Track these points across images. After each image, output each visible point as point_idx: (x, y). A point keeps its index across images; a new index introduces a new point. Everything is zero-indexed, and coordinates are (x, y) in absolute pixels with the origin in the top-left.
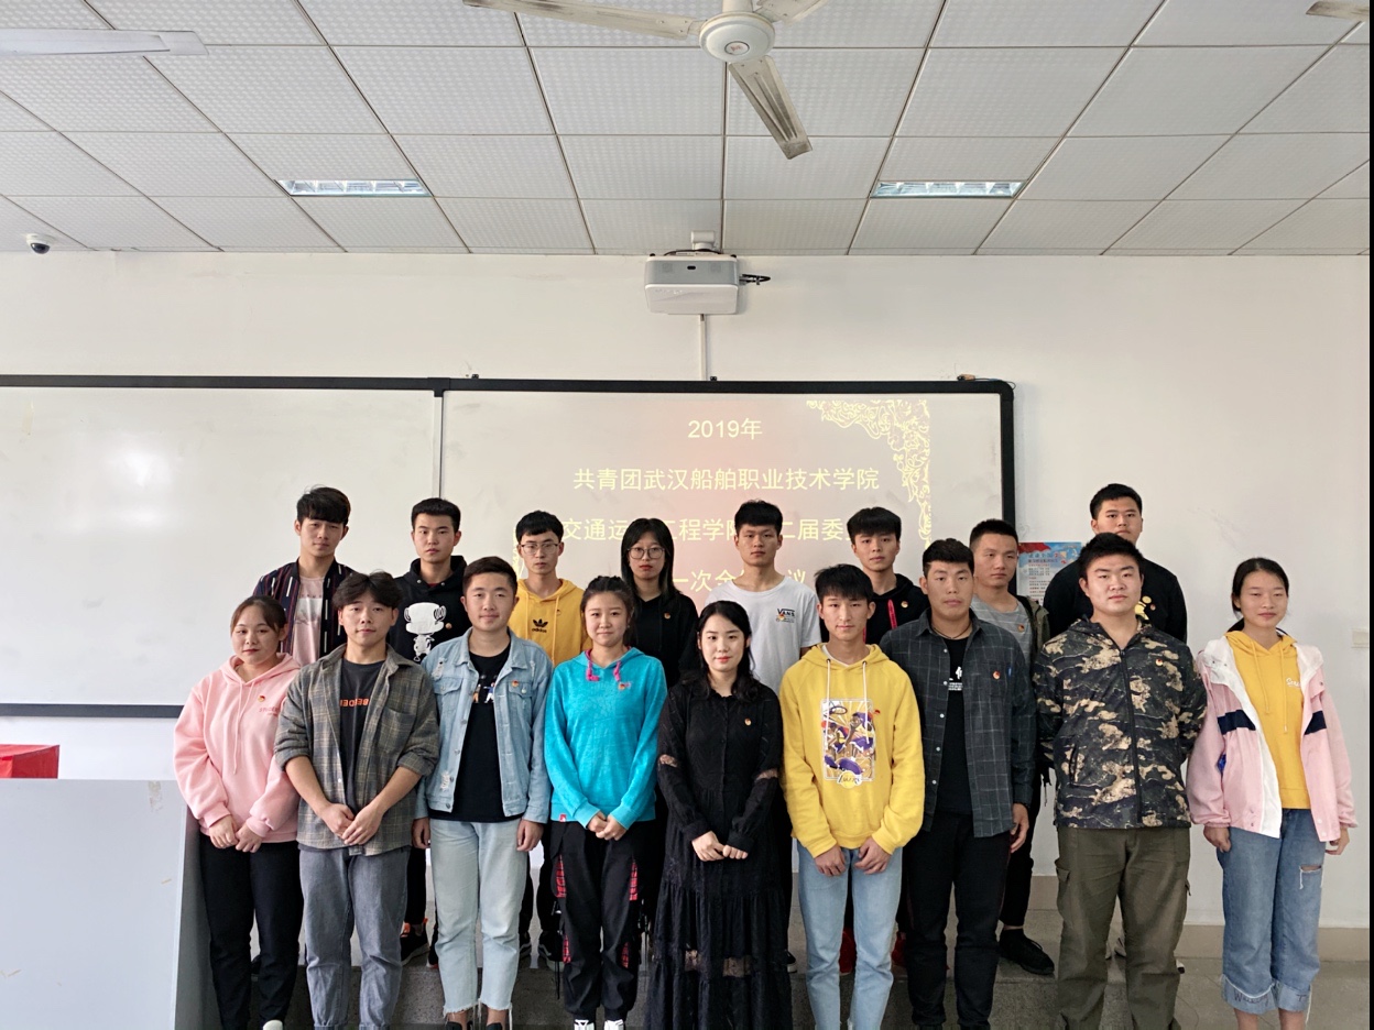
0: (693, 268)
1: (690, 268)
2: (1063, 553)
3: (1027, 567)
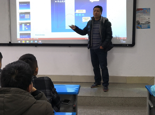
2: (146, 11)
3: (138, 14)
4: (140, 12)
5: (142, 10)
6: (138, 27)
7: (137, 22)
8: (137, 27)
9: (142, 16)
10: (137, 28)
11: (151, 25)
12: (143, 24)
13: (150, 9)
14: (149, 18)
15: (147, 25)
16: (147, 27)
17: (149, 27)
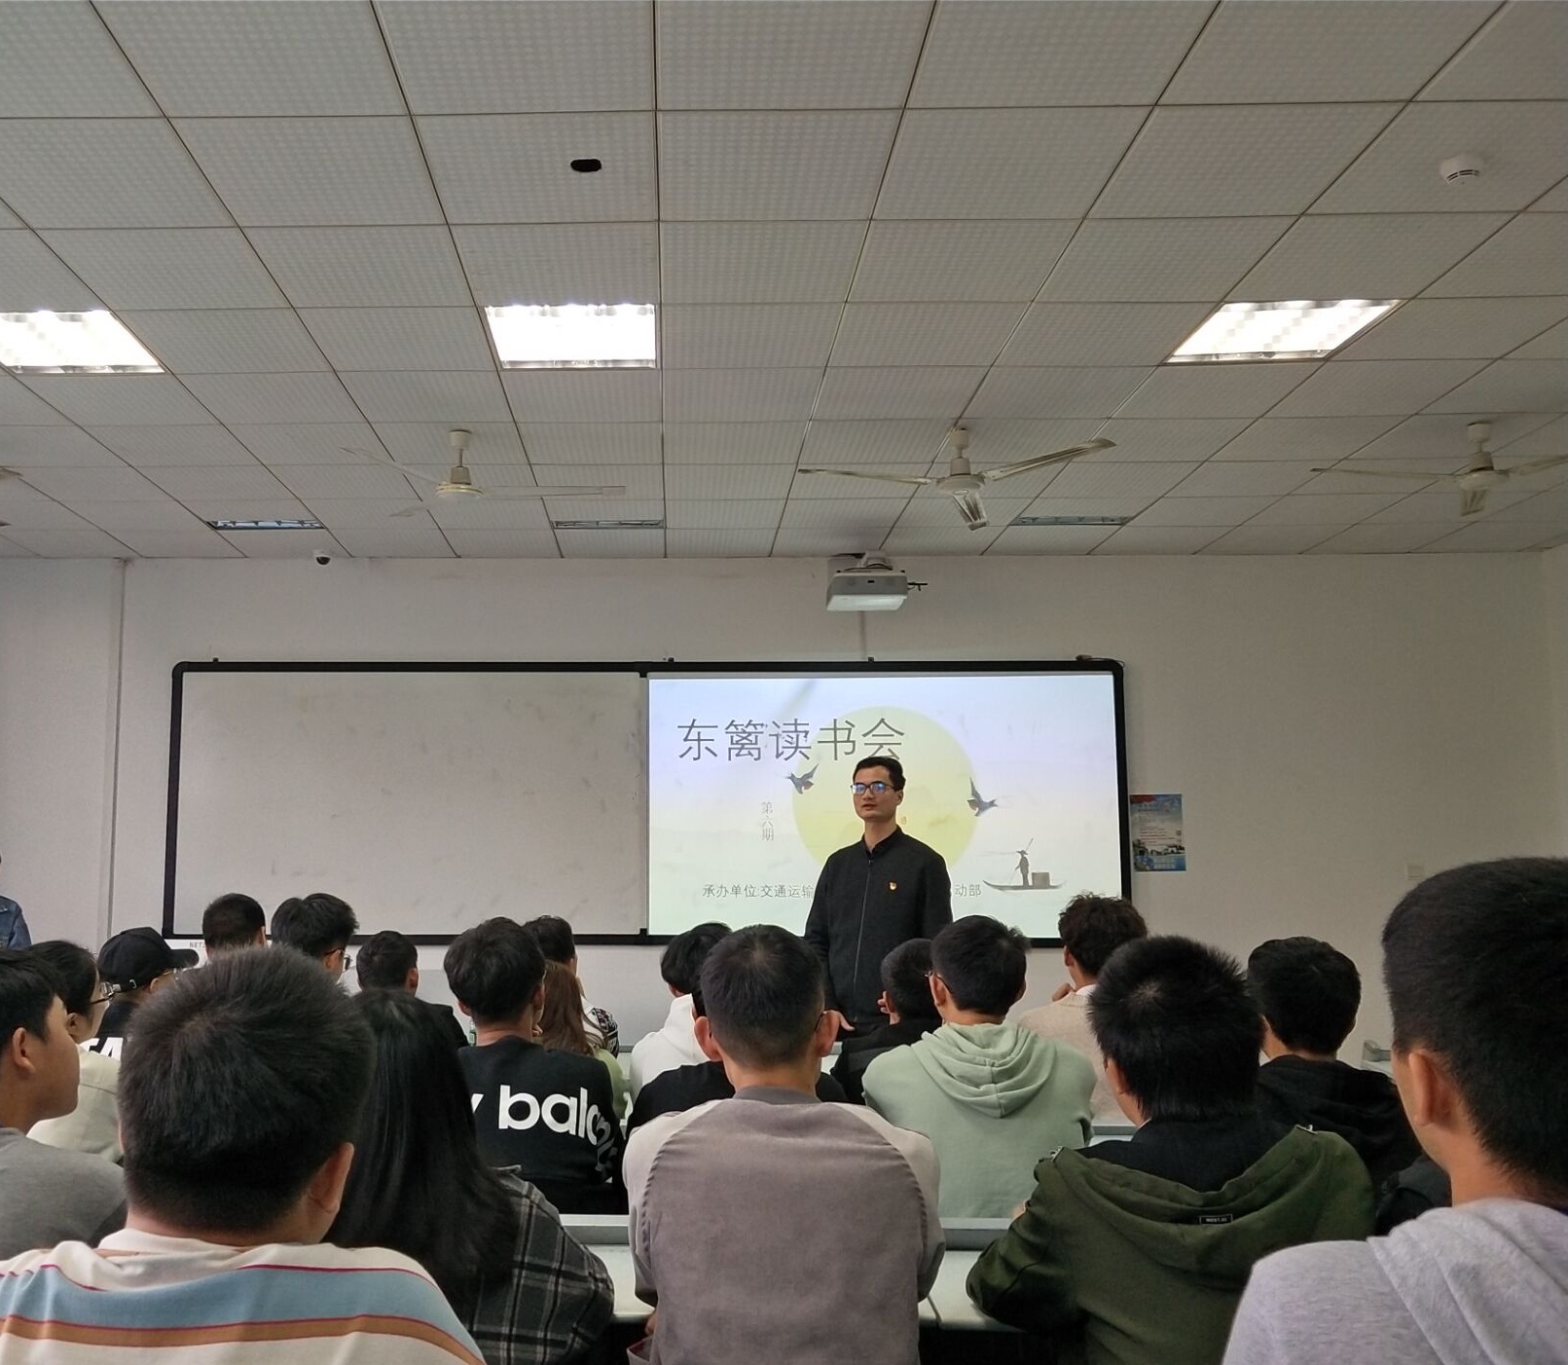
0: (872, 582)
1: (870, 582)
2: (1167, 804)
3: (1137, 815)
4: (1143, 808)
5: (1153, 803)
6: (1142, 866)
7: (1134, 846)
8: (1135, 864)
9: (1153, 824)
10: (1138, 869)
11: (1188, 855)
12: (1159, 853)
13: (1178, 798)
14: (1179, 833)
15: (1172, 859)
16: (1173, 867)
17: (1181, 867)
